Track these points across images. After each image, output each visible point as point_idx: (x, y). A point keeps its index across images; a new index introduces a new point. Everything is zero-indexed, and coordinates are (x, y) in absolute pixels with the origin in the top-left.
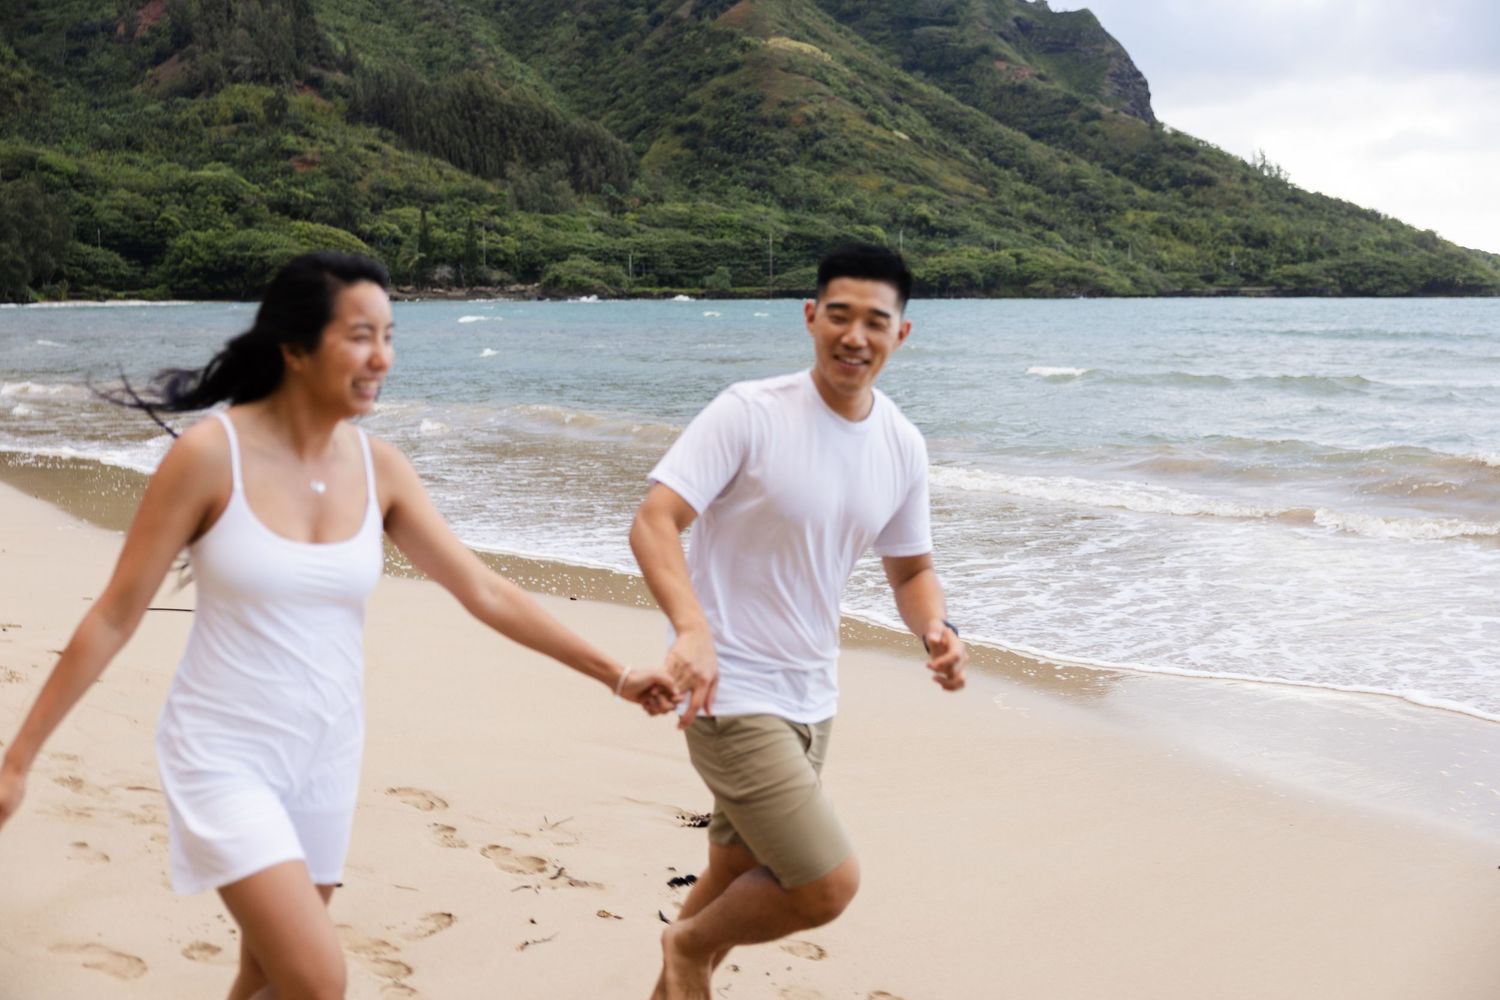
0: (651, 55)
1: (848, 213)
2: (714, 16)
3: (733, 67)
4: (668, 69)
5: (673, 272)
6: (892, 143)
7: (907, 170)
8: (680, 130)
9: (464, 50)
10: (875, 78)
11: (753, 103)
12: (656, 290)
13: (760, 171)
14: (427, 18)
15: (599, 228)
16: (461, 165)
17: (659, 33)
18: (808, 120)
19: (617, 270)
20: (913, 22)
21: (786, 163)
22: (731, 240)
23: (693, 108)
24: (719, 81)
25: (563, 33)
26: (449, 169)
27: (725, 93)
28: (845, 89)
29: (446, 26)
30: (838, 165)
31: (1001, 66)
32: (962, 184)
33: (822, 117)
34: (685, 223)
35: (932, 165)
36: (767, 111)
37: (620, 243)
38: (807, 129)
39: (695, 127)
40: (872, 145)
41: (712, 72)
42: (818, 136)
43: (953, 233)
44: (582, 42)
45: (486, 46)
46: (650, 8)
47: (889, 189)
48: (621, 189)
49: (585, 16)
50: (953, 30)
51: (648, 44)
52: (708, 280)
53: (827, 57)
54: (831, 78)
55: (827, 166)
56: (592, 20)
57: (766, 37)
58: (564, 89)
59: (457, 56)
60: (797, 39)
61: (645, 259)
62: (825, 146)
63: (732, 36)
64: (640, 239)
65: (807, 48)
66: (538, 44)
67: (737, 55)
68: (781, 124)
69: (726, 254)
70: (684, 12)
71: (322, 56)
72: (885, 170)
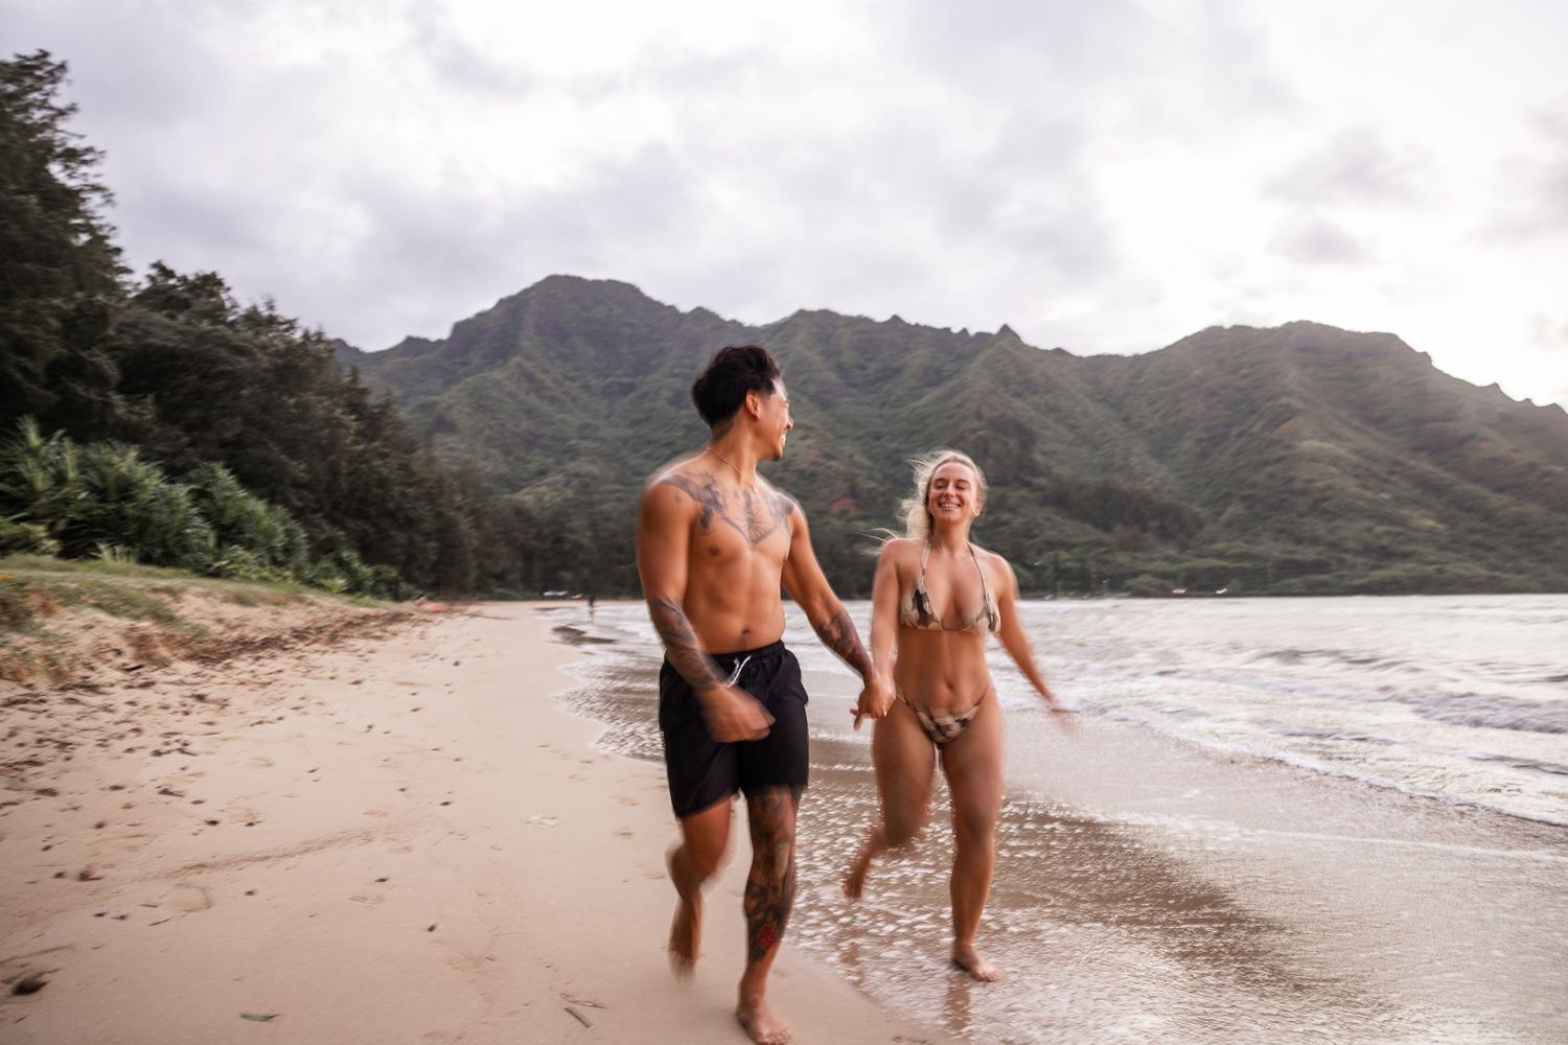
1: (1333, 545)
2: (1272, 431)
3: (1279, 460)
6: (1376, 501)
7: (1385, 517)
8: (1245, 497)
10: (1376, 461)
11: (1291, 480)
12: (1195, 593)
13: (1284, 522)
16: (1097, 526)
18: (1321, 490)
19: (1168, 582)
20: (1423, 421)
21: (1302, 515)
22: (1247, 565)
23: (1253, 485)
24: (1269, 469)
26: (1089, 528)
27: (1271, 476)
28: (1349, 470)
30: (1336, 516)
31: (1483, 445)
32: (1430, 523)
33: (1329, 488)
34: (1220, 555)
35: (1406, 512)
36: (1297, 485)
37: (1175, 568)
38: (1319, 496)
39: (1253, 496)
40: (1361, 503)
41: (1266, 463)
42: (1325, 499)
43: (1405, 556)
46: (1239, 427)
47: (1369, 530)
48: (1190, 535)
50: (1450, 425)
53: (1341, 453)
54: (1340, 464)
55: (1329, 516)
57: (1302, 441)
61: (1192, 575)
62: (1330, 506)
63: (1282, 442)
67: (1282, 453)
68: (1304, 492)
69: (1242, 573)
70: (1256, 429)
71: (1034, 470)
72: (1370, 518)
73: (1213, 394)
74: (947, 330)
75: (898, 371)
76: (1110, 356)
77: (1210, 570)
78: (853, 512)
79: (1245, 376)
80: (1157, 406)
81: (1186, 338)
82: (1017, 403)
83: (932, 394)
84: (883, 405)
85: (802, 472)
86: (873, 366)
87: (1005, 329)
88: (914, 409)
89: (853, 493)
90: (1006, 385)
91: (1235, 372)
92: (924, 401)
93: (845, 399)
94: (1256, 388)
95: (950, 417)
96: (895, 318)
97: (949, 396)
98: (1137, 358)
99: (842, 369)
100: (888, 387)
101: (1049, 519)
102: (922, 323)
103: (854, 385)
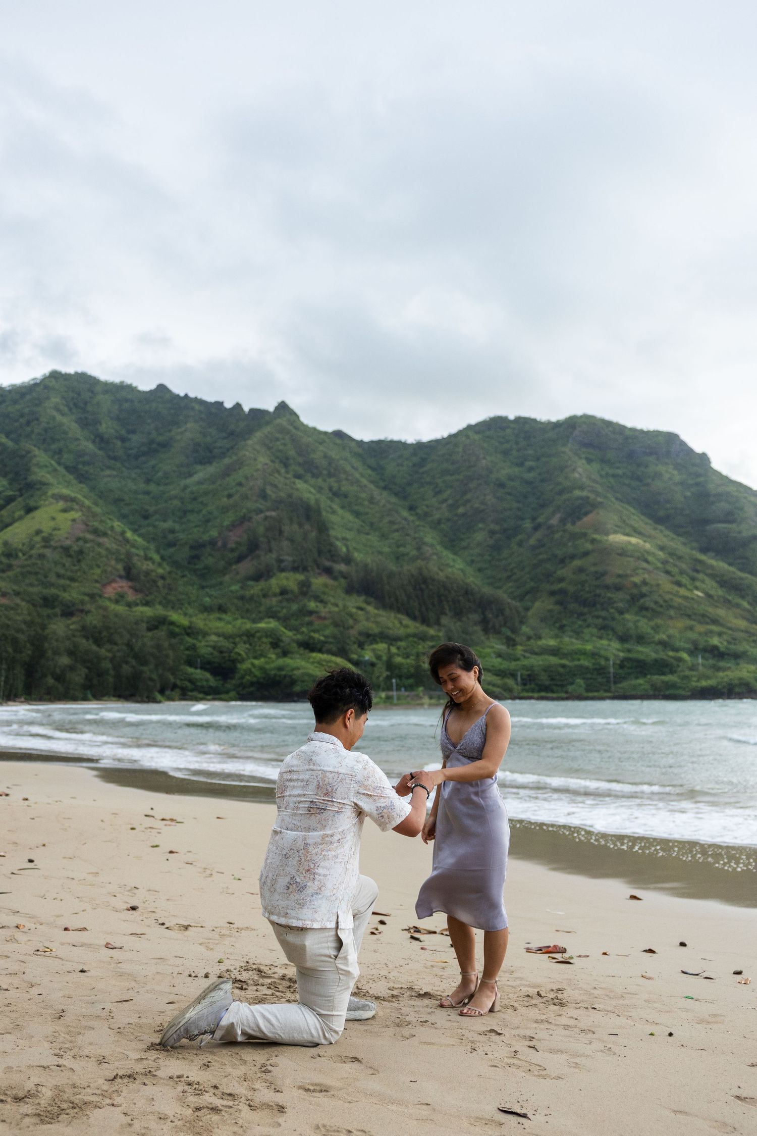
0: (534, 548)
1: (664, 644)
2: (574, 523)
3: (586, 554)
4: (544, 556)
5: (547, 683)
6: (693, 599)
7: (703, 616)
8: (552, 593)
9: (419, 549)
10: (680, 558)
11: (600, 575)
12: (536, 695)
13: (604, 619)
14: (397, 531)
15: (499, 655)
16: (414, 618)
17: (539, 535)
18: (635, 585)
19: (510, 682)
20: (707, 522)
21: (621, 612)
22: (585, 662)
23: (561, 580)
24: (577, 563)
25: (480, 536)
26: (406, 621)
27: (581, 570)
28: (659, 565)
29: (408, 535)
30: (656, 614)
32: (742, 624)
33: (645, 583)
34: (555, 652)
35: (721, 612)
36: (609, 580)
37: (513, 665)
38: (635, 591)
39: (562, 592)
40: (679, 600)
41: (573, 557)
42: (643, 595)
44: (491, 542)
45: (432, 546)
46: (534, 519)
47: (692, 628)
48: (514, 630)
49: (493, 526)
50: (733, 526)
51: (532, 541)
52: (570, 688)
53: (648, 546)
54: (650, 558)
55: (649, 614)
56: (497, 528)
57: (607, 534)
58: (480, 570)
59: (414, 553)
60: (627, 535)
61: (529, 675)
62: (648, 602)
63: (585, 535)
64: (525, 662)
65: (634, 540)
66: (464, 544)
67: (589, 546)
68: (618, 588)
69: (582, 671)
70: (554, 521)
71: (333, 555)
72: (689, 616)
73: (502, 485)
74: (220, 404)
75: (165, 446)
76: (392, 442)
77: (547, 669)
78: (131, 596)
79: (531, 469)
80: (445, 495)
81: (470, 427)
82: (300, 484)
83: (202, 473)
84: (148, 481)
85: (66, 550)
86: (136, 439)
87: (283, 407)
88: (185, 487)
89: (129, 574)
90: (286, 466)
91: (521, 465)
92: (196, 478)
93: (108, 472)
94: (543, 481)
95: (230, 496)
96: (162, 388)
97: (227, 472)
98: (420, 446)
99: (101, 440)
100: (153, 462)
101: (361, 609)
102: (192, 395)
103: (115, 458)
